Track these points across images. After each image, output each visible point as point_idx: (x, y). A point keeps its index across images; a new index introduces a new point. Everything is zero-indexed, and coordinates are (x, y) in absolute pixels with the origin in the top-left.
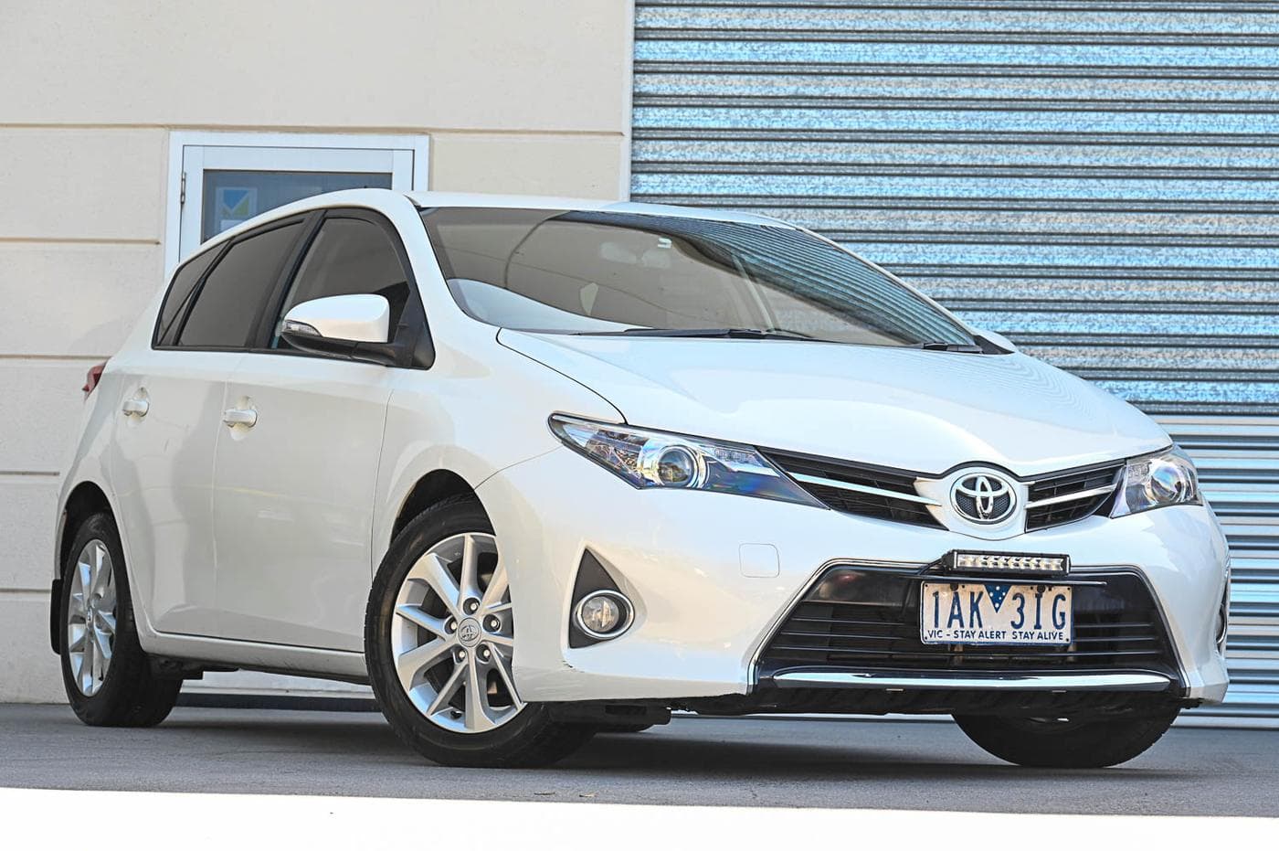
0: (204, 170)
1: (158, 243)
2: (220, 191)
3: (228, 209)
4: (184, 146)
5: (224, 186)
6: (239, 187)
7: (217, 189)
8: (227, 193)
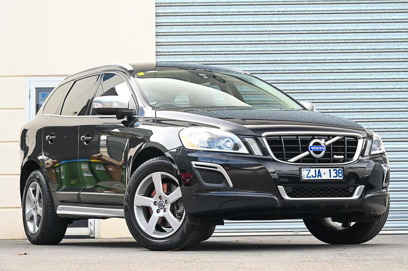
0: (36, 88)
1: (23, 109)
2: (40, 94)
3: (43, 99)
4: (30, 81)
5: (41, 92)
6: (45, 92)
7: (40, 93)
8: (42, 94)
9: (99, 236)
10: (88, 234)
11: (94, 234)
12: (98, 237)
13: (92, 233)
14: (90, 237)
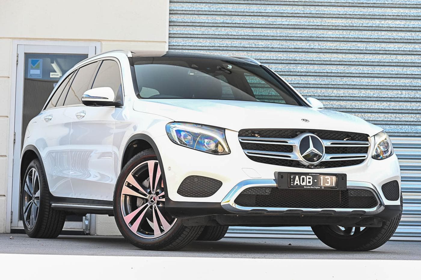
0: (25, 53)
1: (9, 77)
3: (33, 66)
4: (18, 45)
5: (31, 58)
6: (36, 58)
7: (29, 59)
8: (32, 61)
9: (95, 232)
10: (82, 230)
11: (89, 230)
12: (94, 234)
13: (87, 228)
14: (84, 234)
